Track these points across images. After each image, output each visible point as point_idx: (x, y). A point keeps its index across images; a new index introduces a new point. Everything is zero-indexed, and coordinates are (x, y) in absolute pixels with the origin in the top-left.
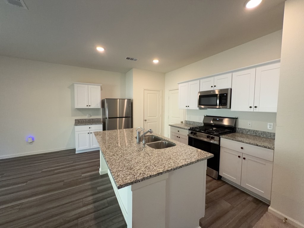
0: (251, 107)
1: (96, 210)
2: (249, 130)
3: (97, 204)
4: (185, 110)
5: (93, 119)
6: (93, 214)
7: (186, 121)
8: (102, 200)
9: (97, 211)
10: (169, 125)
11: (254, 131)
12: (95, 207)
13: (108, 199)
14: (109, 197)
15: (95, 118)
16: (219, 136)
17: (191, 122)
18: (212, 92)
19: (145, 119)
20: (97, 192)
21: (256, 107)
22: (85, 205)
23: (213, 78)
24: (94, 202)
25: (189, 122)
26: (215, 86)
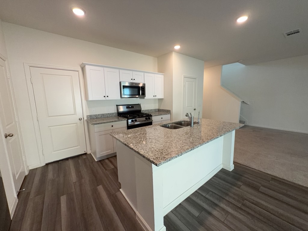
1: (221, 199)
2: (146, 110)
3: (216, 202)
6: (225, 198)
8: (209, 200)
9: (221, 197)
12: (220, 201)
13: (204, 195)
14: (202, 195)
18: (134, 84)
20: (203, 213)
21: (156, 96)
22: (227, 213)
23: (131, 72)
24: (216, 205)
26: (134, 79)
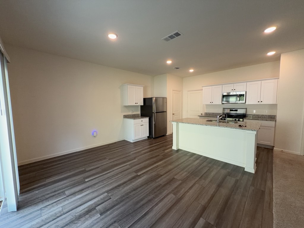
0: (259, 102)
2: (254, 115)
4: (204, 105)
5: (135, 115)
7: (206, 113)
10: (198, 116)
11: (257, 115)
15: (136, 114)
16: (243, 119)
17: (211, 113)
19: (173, 113)
21: (262, 102)
25: (209, 113)
26: (235, 90)
